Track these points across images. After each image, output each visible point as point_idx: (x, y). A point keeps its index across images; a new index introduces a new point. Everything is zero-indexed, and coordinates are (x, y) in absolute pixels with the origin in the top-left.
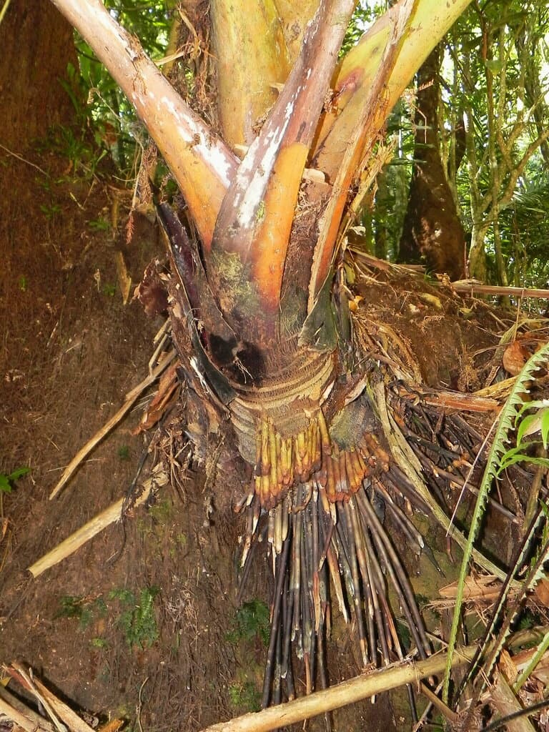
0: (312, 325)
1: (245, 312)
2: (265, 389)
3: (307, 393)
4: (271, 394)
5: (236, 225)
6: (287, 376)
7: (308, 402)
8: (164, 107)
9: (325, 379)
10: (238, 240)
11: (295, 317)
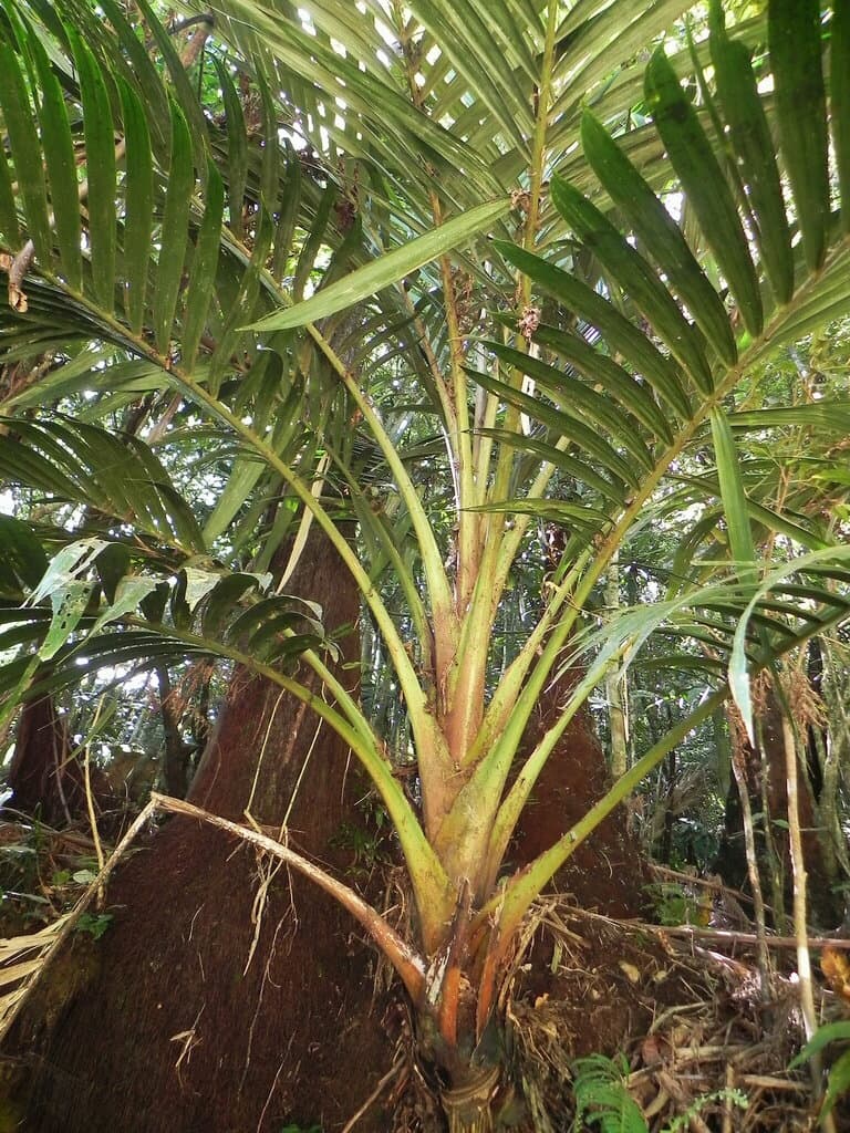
0: (479, 1053)
1: (437, 1048)
2: (453, 1092)
3: (478, 1095)
4: (457, 1095)
5: (428, 1002)
6: (464, 1085)
7: (480, 1101)
8: (388, 938)
9: (493, 1083)
10: (430, 1010)
11: (468, 1049)
